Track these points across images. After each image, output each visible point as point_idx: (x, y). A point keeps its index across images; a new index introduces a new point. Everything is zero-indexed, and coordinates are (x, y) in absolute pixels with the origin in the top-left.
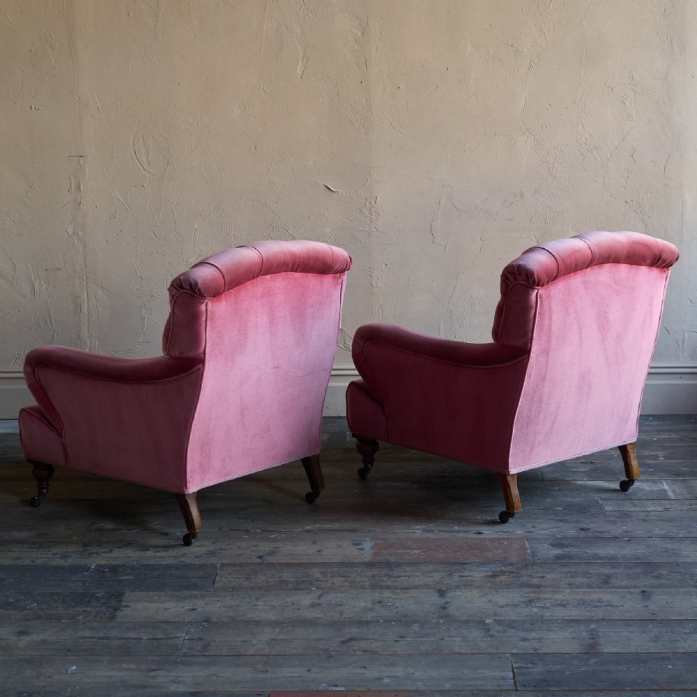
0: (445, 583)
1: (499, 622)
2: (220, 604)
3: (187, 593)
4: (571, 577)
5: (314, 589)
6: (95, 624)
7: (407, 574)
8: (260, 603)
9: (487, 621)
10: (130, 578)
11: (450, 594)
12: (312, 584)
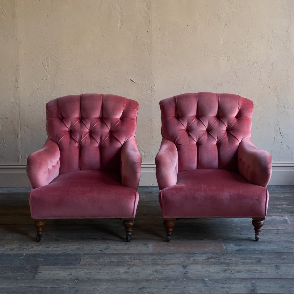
0: (186, 262)
1: (211, 280)
2: (83, 272)
3: (68, 267)
4: (244, 259)
5: (126, 265)
6: (26, 281)
7: (168, 258)
8: (101, 271)
10: (41, 260)
11: (188, 267)
12: (125, 263)
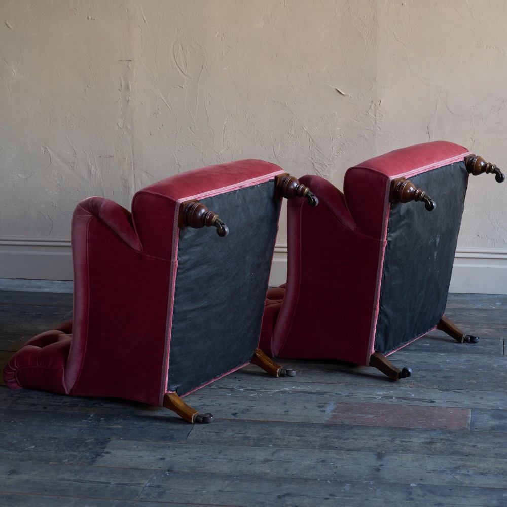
0: (386, 447)
1: (421, 487)
2: (187, 455)
3: (162, 443)
4: (500, 447)
5: (271, 446)
6: (76, 468)
7: (355, 436)
8: (221, 456)
9: (411, 485)
10: (120, 427)
11: (387, 458)
12: (271, 442)
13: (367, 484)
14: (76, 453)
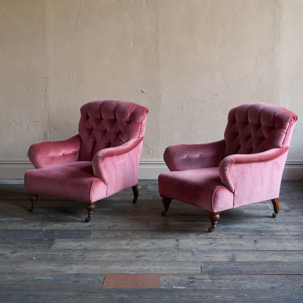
1: (198, 251)
2: (91, 243)
3: (79, 240)
4: (228, 235)
5: (128, 239)
6: (42, 250)
8: (107, 243)
10: (58, 234)
11: (180, 241)
13: (174, 251)
14: (41, 245)
